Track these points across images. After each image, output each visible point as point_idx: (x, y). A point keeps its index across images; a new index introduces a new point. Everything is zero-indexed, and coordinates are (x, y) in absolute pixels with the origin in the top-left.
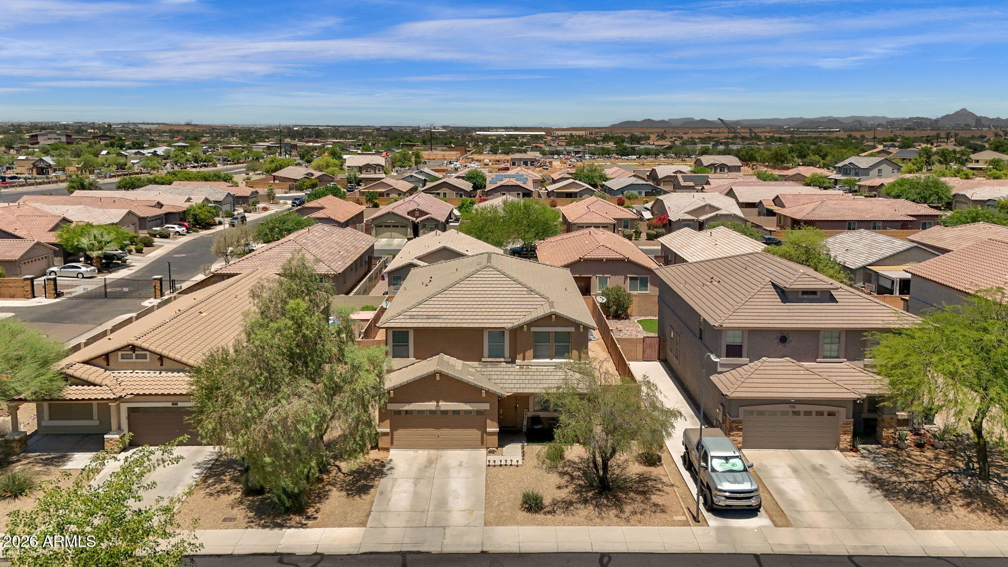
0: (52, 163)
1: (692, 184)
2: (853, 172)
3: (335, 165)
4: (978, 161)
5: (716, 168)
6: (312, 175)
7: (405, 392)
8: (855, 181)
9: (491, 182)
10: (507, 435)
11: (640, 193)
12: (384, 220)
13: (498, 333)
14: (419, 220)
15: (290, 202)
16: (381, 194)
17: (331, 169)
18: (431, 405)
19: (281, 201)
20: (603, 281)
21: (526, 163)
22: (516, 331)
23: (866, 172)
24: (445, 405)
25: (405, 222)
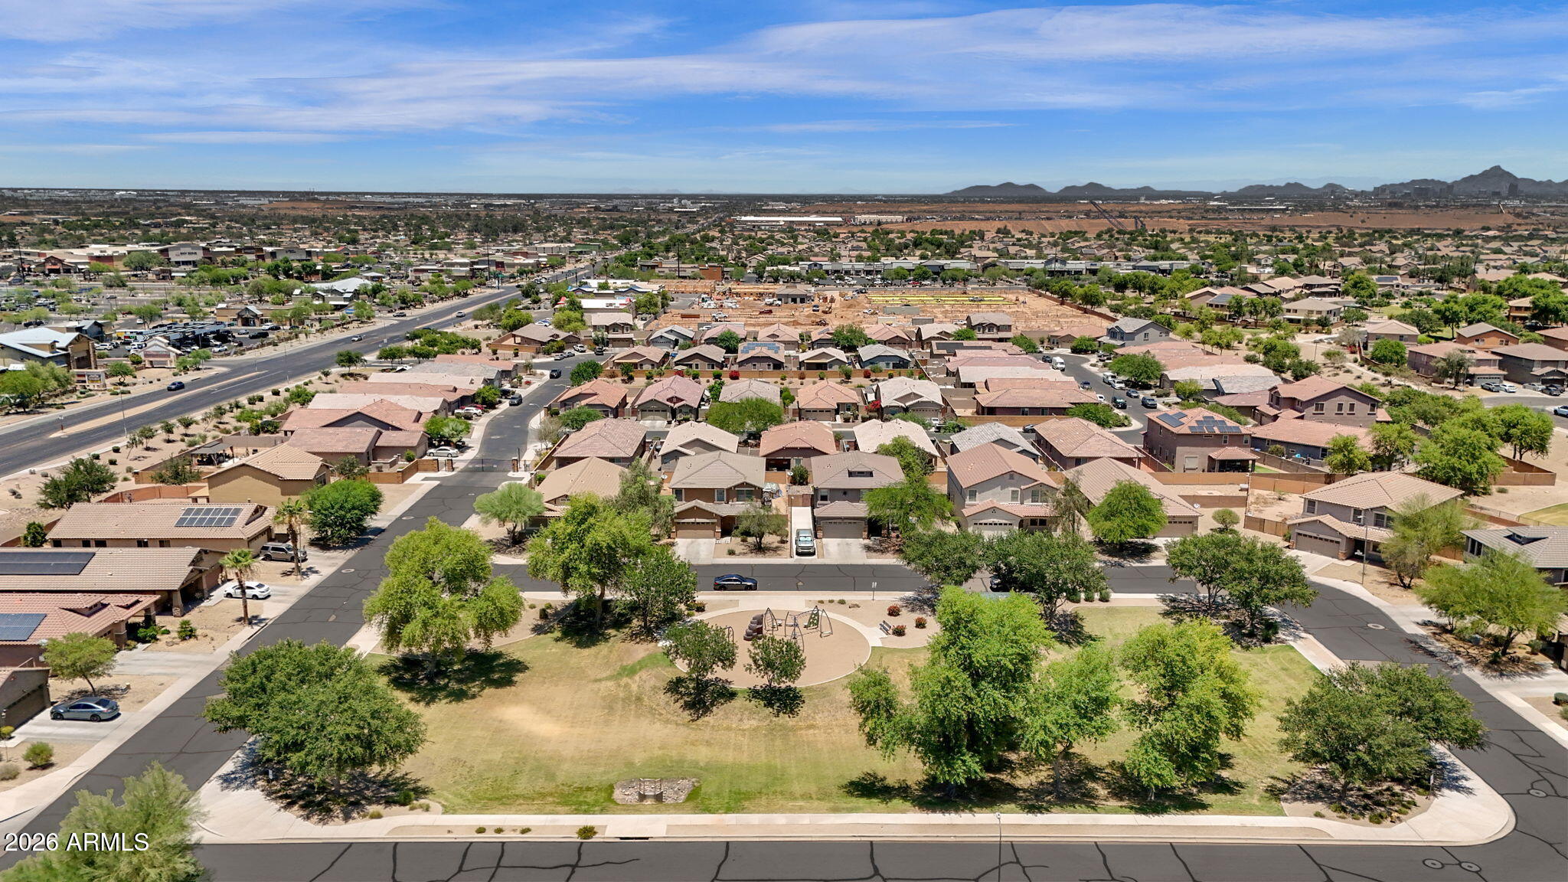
0: (259, 313)
1: (944, 352)
2: (1119, 336)
3: (577, 320)
4: (1296, 311)
5: (984, 328)
6: (558, 336)
7: (682, 515)
8: (1115, 347)
9: (742, 352)
10: (725, 533)
11: (888, 364)
12: (648, 405)
13: (721, 491)
14: (677, 405)
15: (547, 373)
16: (635, 365)
17: (573, 324)
18: (693, 520)
19: (539, 371)
20: (798, 461)
21: (794, 300)
22: (729, 490)
23: (1131, 336)
24: (698, 520)
25: (666, 408)
